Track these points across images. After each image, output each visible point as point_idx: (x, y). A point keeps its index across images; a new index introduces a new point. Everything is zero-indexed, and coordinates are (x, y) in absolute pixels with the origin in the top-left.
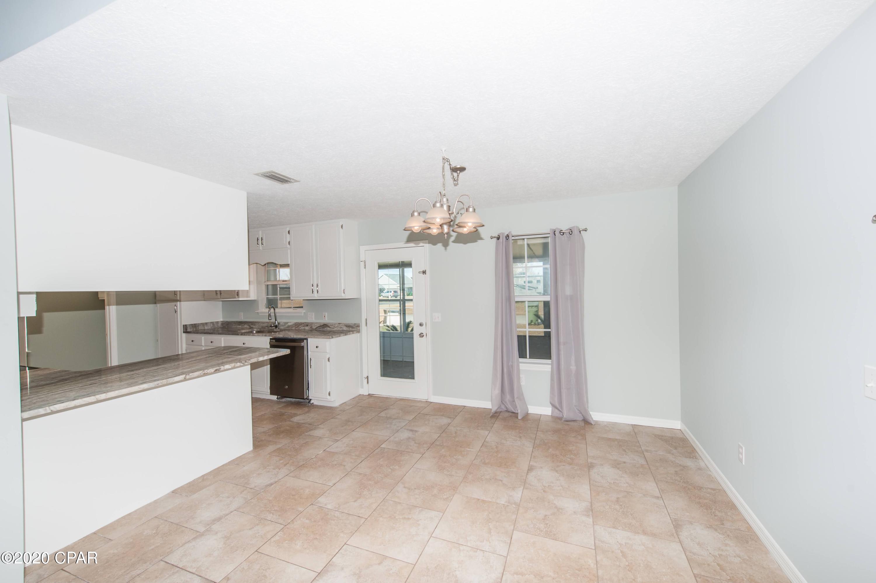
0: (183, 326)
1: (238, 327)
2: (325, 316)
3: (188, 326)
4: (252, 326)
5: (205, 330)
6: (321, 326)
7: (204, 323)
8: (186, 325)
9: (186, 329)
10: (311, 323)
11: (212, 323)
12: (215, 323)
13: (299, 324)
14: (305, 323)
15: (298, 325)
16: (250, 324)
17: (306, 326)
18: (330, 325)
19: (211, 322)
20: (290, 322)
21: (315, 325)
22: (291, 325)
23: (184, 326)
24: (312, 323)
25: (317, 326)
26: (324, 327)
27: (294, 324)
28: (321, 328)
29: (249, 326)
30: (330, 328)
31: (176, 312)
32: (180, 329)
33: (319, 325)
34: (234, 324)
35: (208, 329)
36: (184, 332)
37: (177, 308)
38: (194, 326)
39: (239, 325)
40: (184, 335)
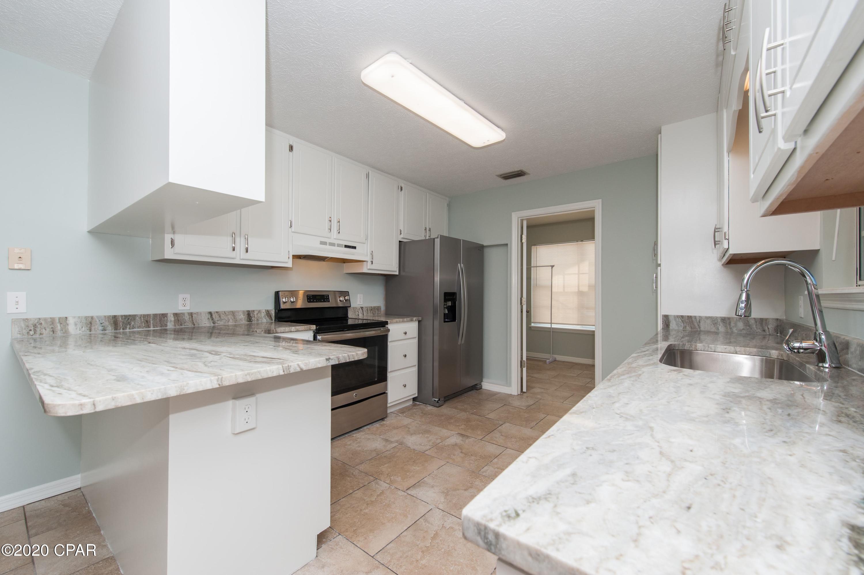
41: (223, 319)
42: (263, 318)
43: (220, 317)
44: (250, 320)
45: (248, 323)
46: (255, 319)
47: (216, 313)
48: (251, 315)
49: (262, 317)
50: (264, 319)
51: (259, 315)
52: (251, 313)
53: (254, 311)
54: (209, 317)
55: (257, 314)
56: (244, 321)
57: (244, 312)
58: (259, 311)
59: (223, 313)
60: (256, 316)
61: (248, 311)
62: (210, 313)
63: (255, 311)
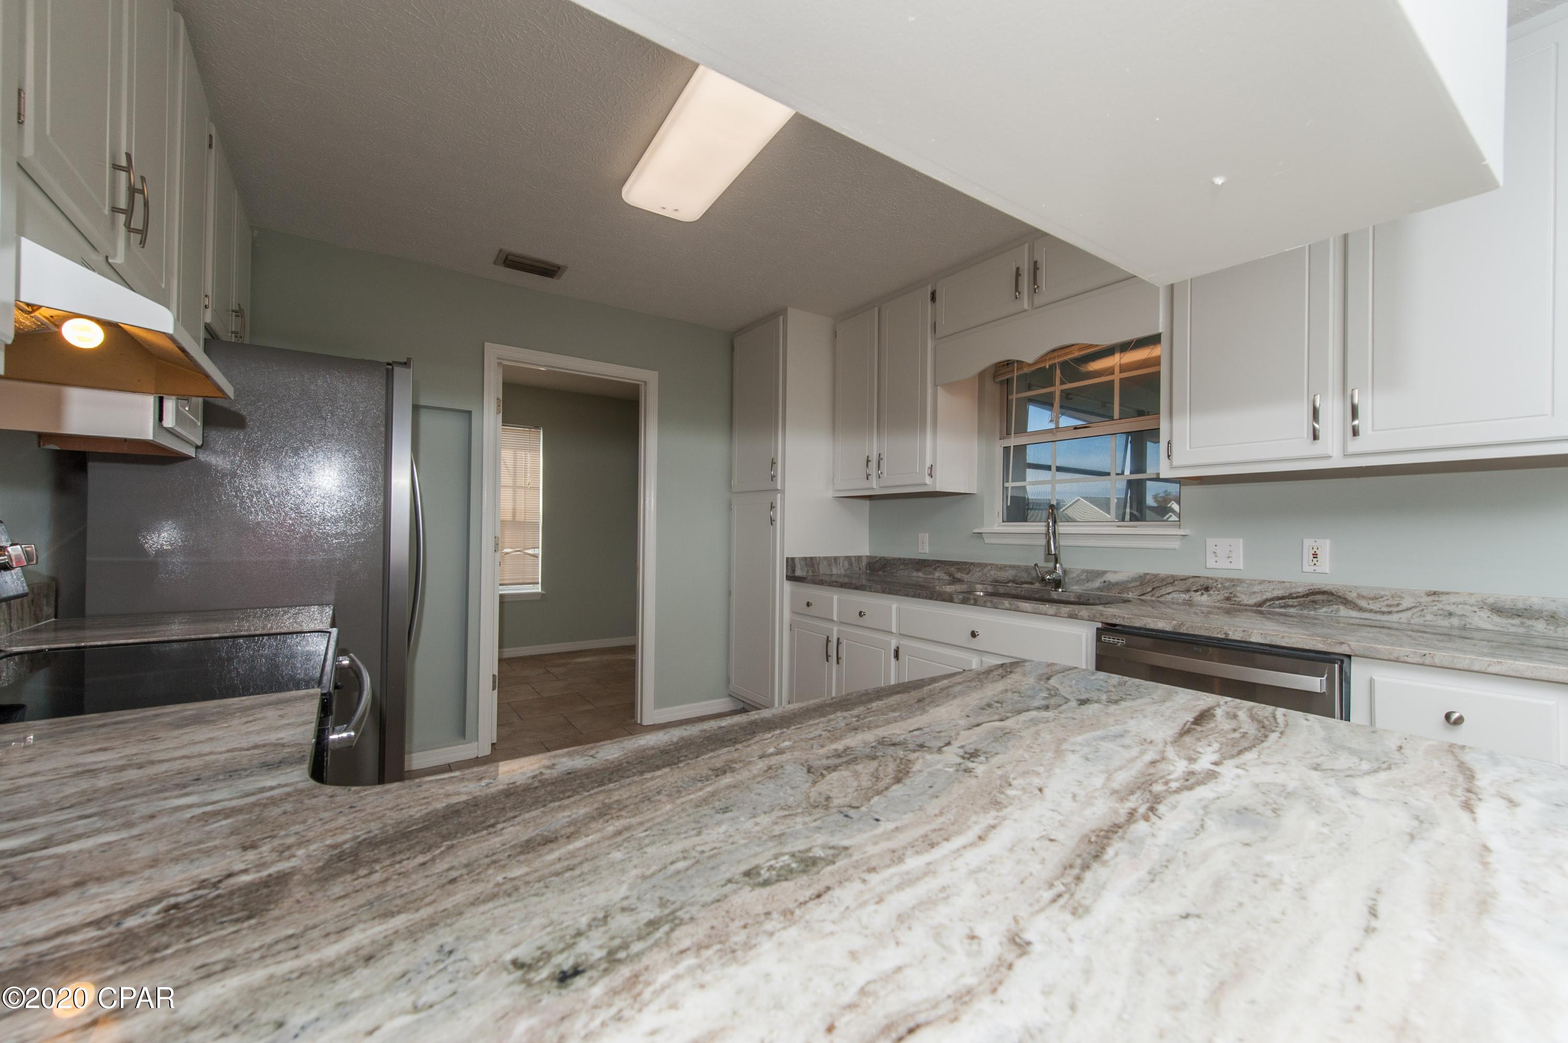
0: (787, 561)
1: (915, 574)
2: (1315, 556)
3: (797, 562)
4: (958, 575)
5: (831, 575)
6: (1290, 597)
7: (831, 557)
8: (793, 559)
9: (794, 571)
10: (1232, 580)
11: (848, 558)
12: (853, 560)
13: (1163, 580)
14: (1191, 580)
15: (1156, 584)
16: (953, 569)
17: (1196, 591)
18: (1360, 596)
19: (846, 557)
20: (1115, 572)
21: (1256, 589)
22: (1117, 584)
23: (790, 560)
24: (1235, 582)
25: (1269, 595)
26: (1314, 602)
27: (1134, 580)
28: (1292, 606)
29: (950, 575)
30: (1361, 609)
31: (772, 521)
32: (780, 570)
33: (1280, 593)
34: (902, 567)
35: (839, 576)
36: (789, 578)
37: (775, 513)
38: (810, 562)
39: (917, 570)
40: (788, 585)
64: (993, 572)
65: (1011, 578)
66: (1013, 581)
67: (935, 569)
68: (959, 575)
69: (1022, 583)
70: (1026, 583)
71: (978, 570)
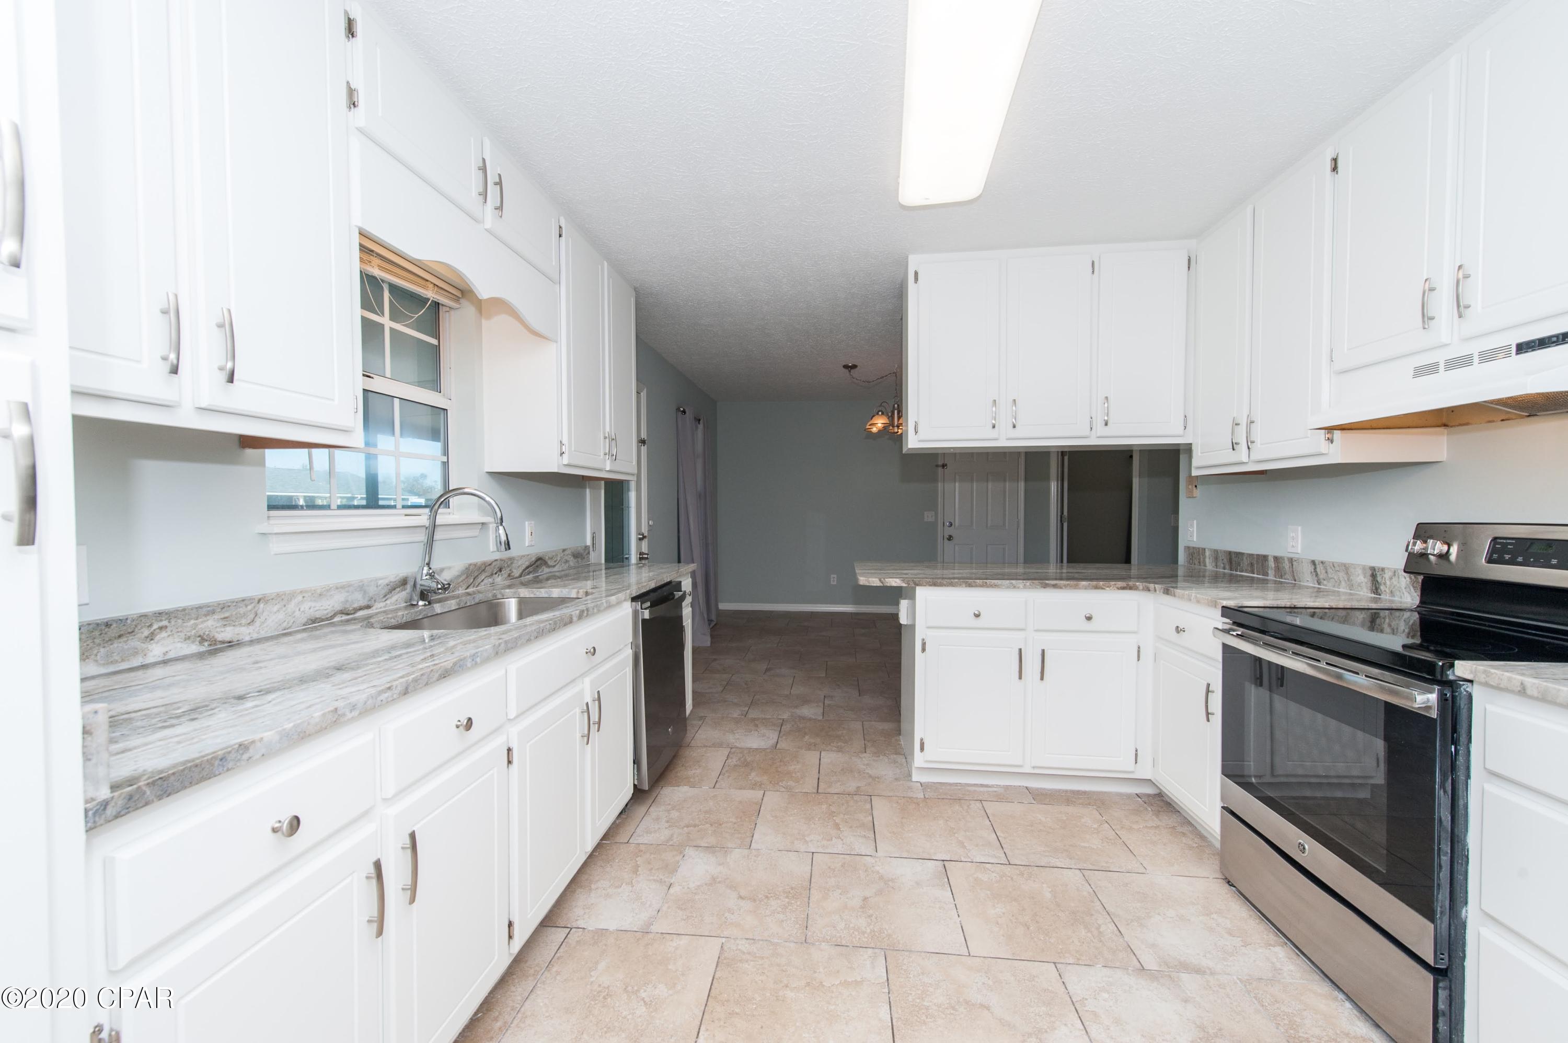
41: (1331, 578)
42: (1404, 590)
43: (1326, 572)
44: (1377, 589)
45: (1373, 595)
46: (1387, 591)
47: (1321, 565)
48: (1379, 579)
49: (1401, 588)
50: (1406, 594)
51: (1395, 581)
52: (1378, 574)
53: (1383, 570)
54: (1313, 570)
55: (1391, 578)
56: (1365, 590)
57: (1364, 568)
58: (1395, 572)
59: (1331, 565)
60: (1388, 583)
61: (1373, 569)
62: (1313, 562)
63: (1386, 571)
64: (305, 606)
65: (338, 607)
66: (342, 612)
67: (151, 637)
68: (227, 634)
69: (356, 610)
70: (361, 609)
71: (275, 608)
